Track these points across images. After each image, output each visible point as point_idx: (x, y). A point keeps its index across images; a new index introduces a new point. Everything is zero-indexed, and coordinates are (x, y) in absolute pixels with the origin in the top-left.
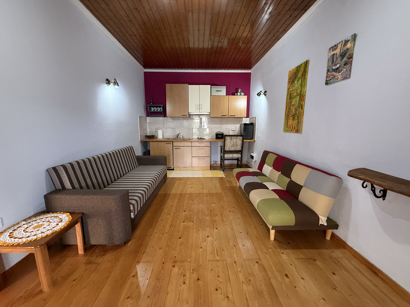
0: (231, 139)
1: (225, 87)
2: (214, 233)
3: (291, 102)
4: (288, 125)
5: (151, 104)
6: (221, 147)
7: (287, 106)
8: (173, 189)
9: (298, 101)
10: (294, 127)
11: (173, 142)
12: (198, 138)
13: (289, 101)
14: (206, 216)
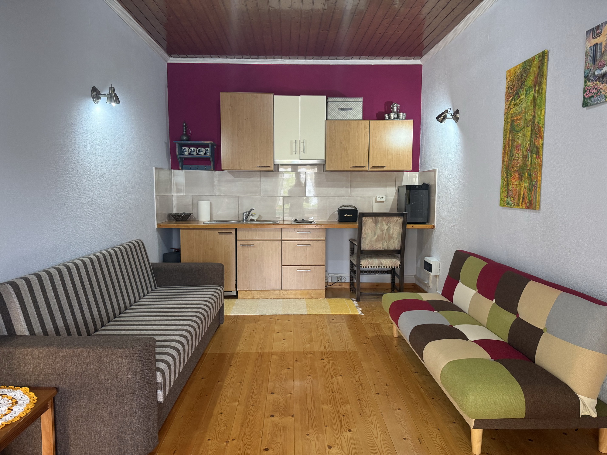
0: (376, 222)
1: (361, 100)
2: (342, 438)
3: (513, 140)
4: (508, 191)
5: (183, 140)
6: (351, 241)
7: (505, 148)
8: (241, 342)
9: (529, 138)
10: (522, 195)
11: (236, 229)
12: (296, 220)
13: (509, 137)
14: (323, 404)
